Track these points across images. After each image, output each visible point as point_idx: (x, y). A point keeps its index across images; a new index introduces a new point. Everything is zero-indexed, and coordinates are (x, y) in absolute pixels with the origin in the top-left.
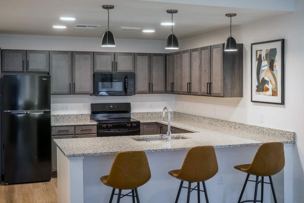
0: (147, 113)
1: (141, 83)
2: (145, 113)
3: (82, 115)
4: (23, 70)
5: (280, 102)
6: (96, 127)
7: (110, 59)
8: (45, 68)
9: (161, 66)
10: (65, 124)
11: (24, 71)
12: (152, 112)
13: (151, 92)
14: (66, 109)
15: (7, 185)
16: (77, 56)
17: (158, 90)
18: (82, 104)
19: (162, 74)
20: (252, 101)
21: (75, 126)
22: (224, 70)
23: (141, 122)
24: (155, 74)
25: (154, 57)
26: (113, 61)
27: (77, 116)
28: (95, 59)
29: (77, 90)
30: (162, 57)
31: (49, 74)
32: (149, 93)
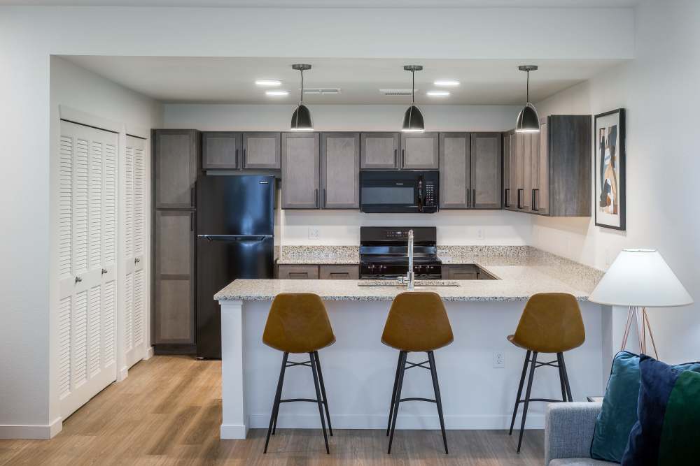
0: (472, 247)
1: (452, 189)
2: (467, 247)
3: (344, 247)
4: (237, 166)
5: (618, 225)
6: (357, 269)
7: (391, 144)
8: (274, 162)
9: (493, 157)
10: (301, 262)
11: (239, 168)
12: (481, 245)
13: (472, 207)
14: (317, 235)
15: (202, 360)
16: (330, 141)
17: (487, 203)
18: (343, 228)
19: (495, 171)
20: (596, 224)
21: (319, 265)
22: (551, 166)
23: (443, 262)
24: (479, 172)
25: (478, 139)
26: (397, 148)
27: (335, 249)
28: (362, 144)
29: (329, 202)
30: (496, 139)
31: (279, 171)
32: (467, 209)
